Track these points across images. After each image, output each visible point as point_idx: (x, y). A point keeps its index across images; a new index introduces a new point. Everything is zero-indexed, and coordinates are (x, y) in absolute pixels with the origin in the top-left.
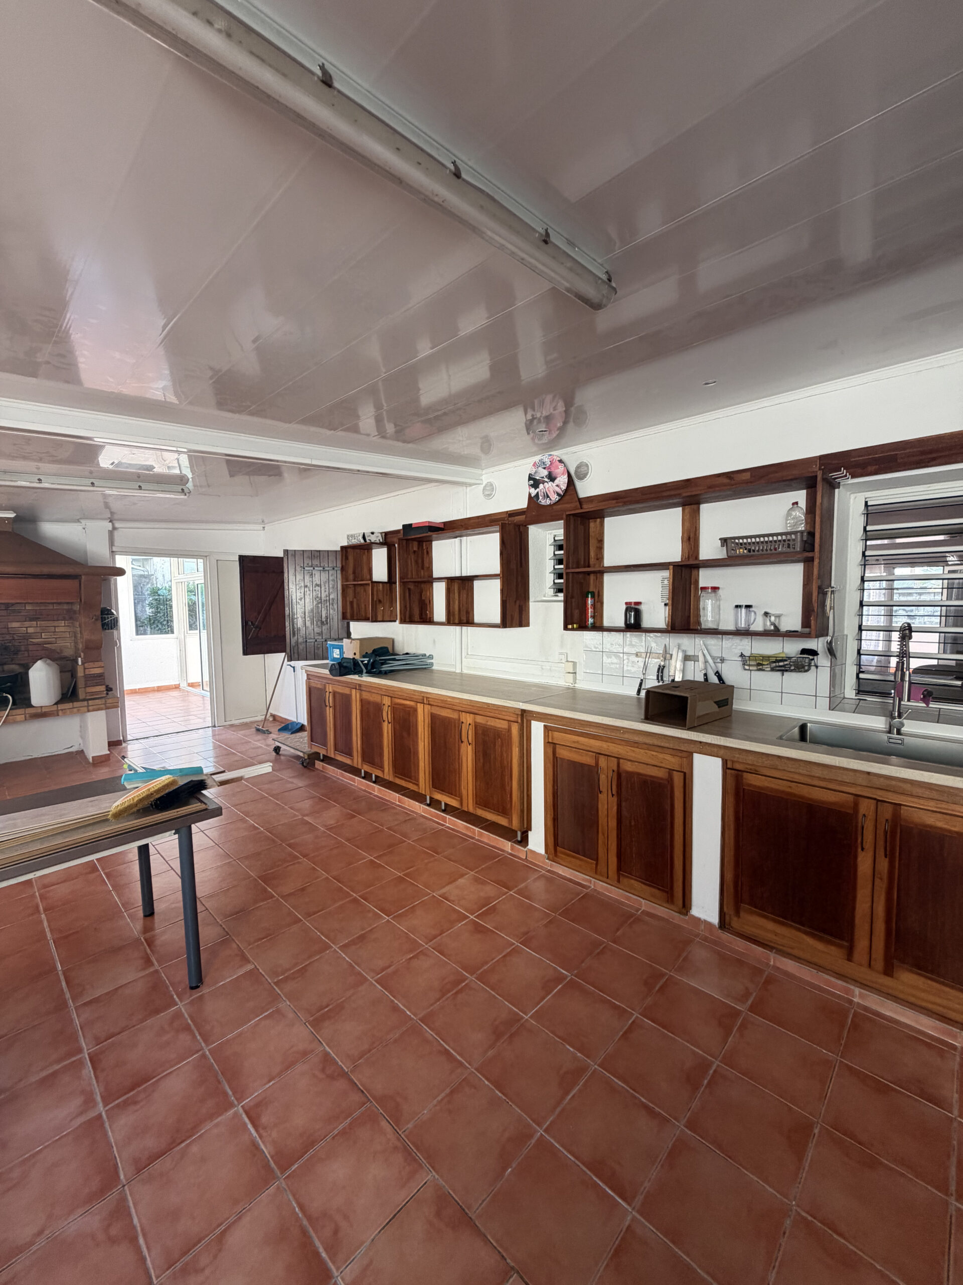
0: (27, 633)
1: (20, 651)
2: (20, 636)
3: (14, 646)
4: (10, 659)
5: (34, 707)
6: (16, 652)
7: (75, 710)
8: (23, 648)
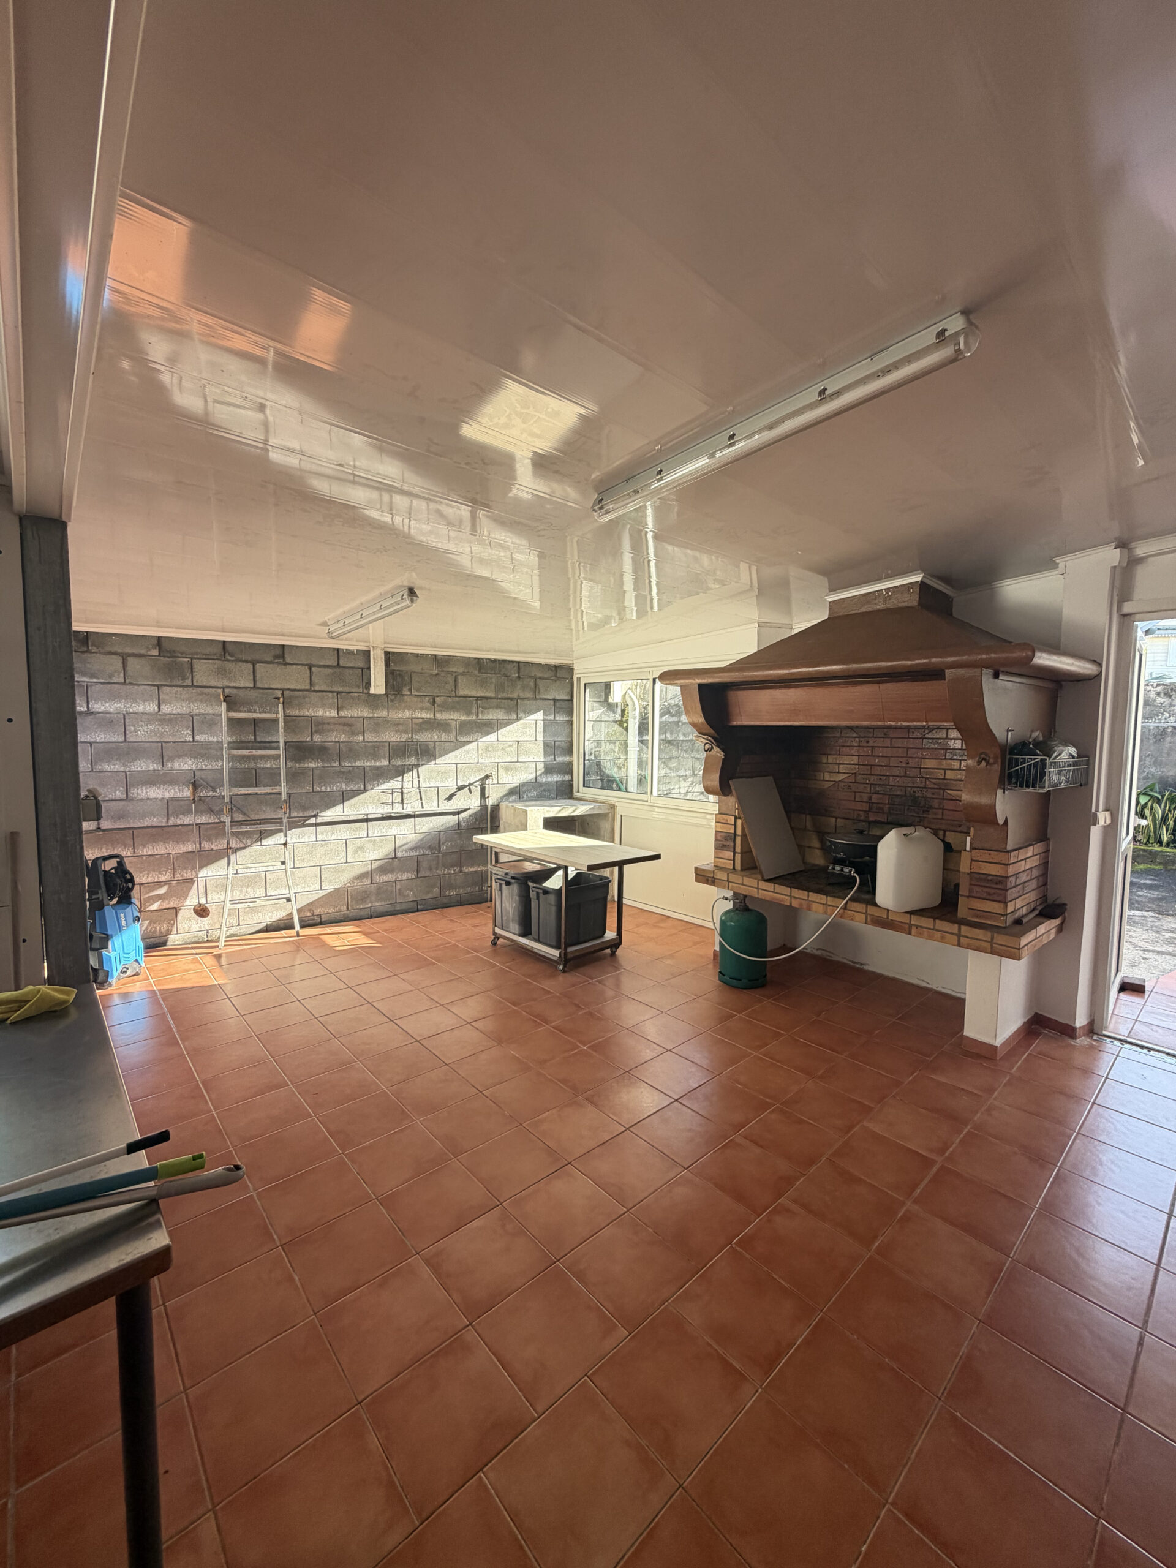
0: (944, 779)
1: (931, 807)
2: (934, 784)
3: (925, 798)
4: (917, 819)
5: (876, 905)
6: (927, 809)
7: (938, 935)
8: (936, 804)
